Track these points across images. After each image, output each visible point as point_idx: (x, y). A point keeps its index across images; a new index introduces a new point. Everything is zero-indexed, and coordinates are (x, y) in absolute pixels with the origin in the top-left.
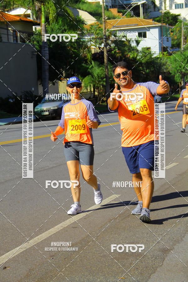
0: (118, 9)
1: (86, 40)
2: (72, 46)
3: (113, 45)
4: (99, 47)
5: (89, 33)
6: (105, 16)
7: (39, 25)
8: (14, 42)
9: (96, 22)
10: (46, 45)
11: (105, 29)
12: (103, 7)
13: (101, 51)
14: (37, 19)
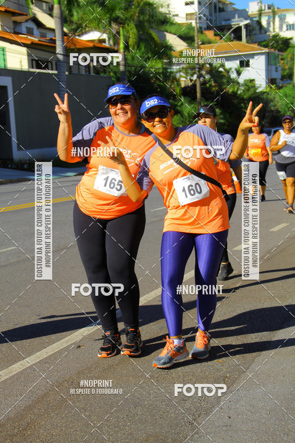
0: (215, 30)
1: (175, 70)
3: (207, 77)
4: (190, 79)
6: (198, 41)
7: (116, 52)
8: (86, 73)
9: (187, 47)
10: (125, 78)
12: (196, 29)
13: (193, 84)
14: (114, 45)
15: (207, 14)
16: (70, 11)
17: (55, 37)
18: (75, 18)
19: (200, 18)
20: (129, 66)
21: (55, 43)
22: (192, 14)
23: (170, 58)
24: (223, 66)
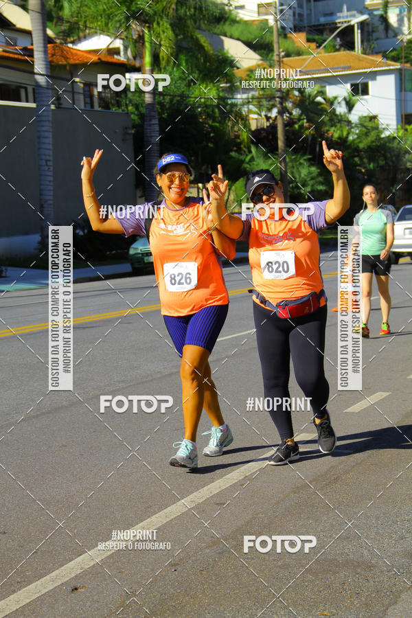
0: (309, 33)
1: (239, 102)
2: (208, 115)
3: (296, 112)
4: (266, 116)
6: (278, 51)
7: (138, 70)
8: (85, 106)
9: (260, 62)
10: (153, 114)
12: (275, 30)
13: (271, 124)
14: (135, 58)
15: (294, 4)
17: (32, 45)
18: (67, 12)
19: (282, 12)
20: (160, 94)
21: (32, 56)
22: (267, 5)
23: (230, 79)
24: (322, 93)
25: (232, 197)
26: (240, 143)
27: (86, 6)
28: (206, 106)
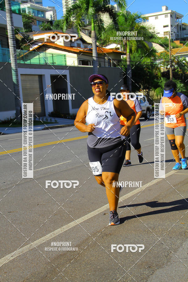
0: (181, 40)
1: (158, 63)
2: (147, 68)
3: (176, 66)
4: (166, 68)
5: (159, 58)
6: (170, 46)
7: (125, 54)
8: (108, 66)
9: (165, 50)
10: (130, 68)
11: (171, 55)
12: (169, 40)
13: (168, 70)
14: (124, 51)
15: (176, 32)
16: (100, 34)
17: (92, 48)
18: (103, 37)
19: (172, 34)
20: (132, 62)
21: (92, 51)
22: (167, 32)
23: (155, 56)
24: (185, 60)
25: (155, 94)
26: (158, 77)
27: (109, 35)
28: (147, 65)
